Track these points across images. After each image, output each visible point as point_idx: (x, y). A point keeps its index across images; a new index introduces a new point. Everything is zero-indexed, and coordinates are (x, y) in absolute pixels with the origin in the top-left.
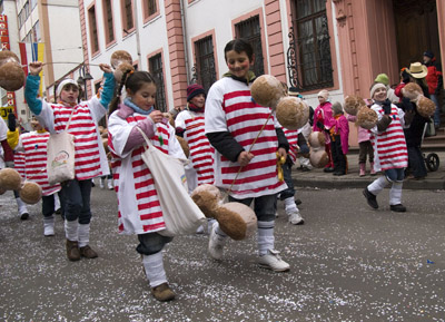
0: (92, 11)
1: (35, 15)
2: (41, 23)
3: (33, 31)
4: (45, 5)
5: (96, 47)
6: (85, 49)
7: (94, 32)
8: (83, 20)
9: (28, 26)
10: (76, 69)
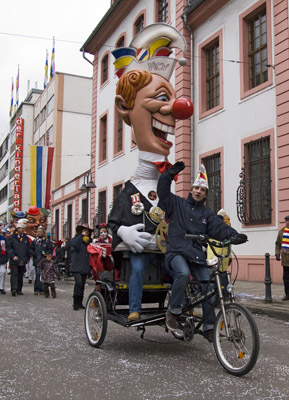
0: (104, 120)
1: (50, 120)
2: (55, 128)
3: (46, 136)
4: (60, 111)
5: (104, 156)
6: (93, 157)
7: (104, 141)
8: (94, 127)
9: (42, 130)
10: (81, 176)
